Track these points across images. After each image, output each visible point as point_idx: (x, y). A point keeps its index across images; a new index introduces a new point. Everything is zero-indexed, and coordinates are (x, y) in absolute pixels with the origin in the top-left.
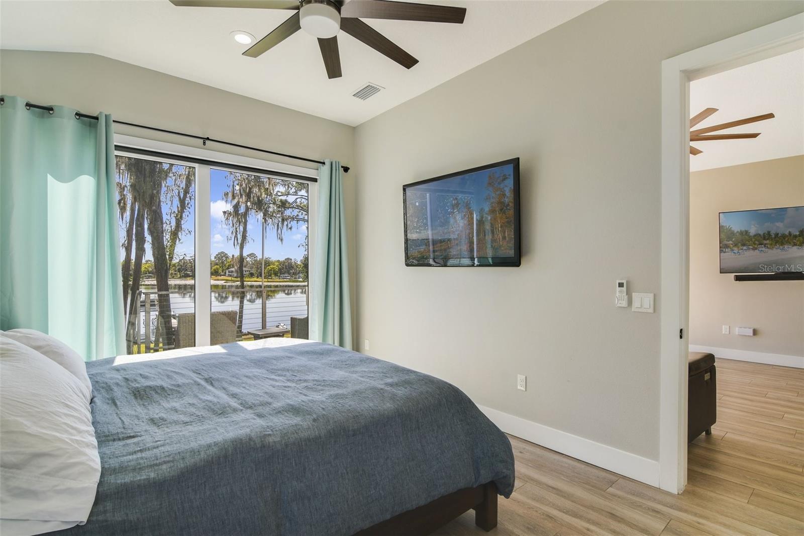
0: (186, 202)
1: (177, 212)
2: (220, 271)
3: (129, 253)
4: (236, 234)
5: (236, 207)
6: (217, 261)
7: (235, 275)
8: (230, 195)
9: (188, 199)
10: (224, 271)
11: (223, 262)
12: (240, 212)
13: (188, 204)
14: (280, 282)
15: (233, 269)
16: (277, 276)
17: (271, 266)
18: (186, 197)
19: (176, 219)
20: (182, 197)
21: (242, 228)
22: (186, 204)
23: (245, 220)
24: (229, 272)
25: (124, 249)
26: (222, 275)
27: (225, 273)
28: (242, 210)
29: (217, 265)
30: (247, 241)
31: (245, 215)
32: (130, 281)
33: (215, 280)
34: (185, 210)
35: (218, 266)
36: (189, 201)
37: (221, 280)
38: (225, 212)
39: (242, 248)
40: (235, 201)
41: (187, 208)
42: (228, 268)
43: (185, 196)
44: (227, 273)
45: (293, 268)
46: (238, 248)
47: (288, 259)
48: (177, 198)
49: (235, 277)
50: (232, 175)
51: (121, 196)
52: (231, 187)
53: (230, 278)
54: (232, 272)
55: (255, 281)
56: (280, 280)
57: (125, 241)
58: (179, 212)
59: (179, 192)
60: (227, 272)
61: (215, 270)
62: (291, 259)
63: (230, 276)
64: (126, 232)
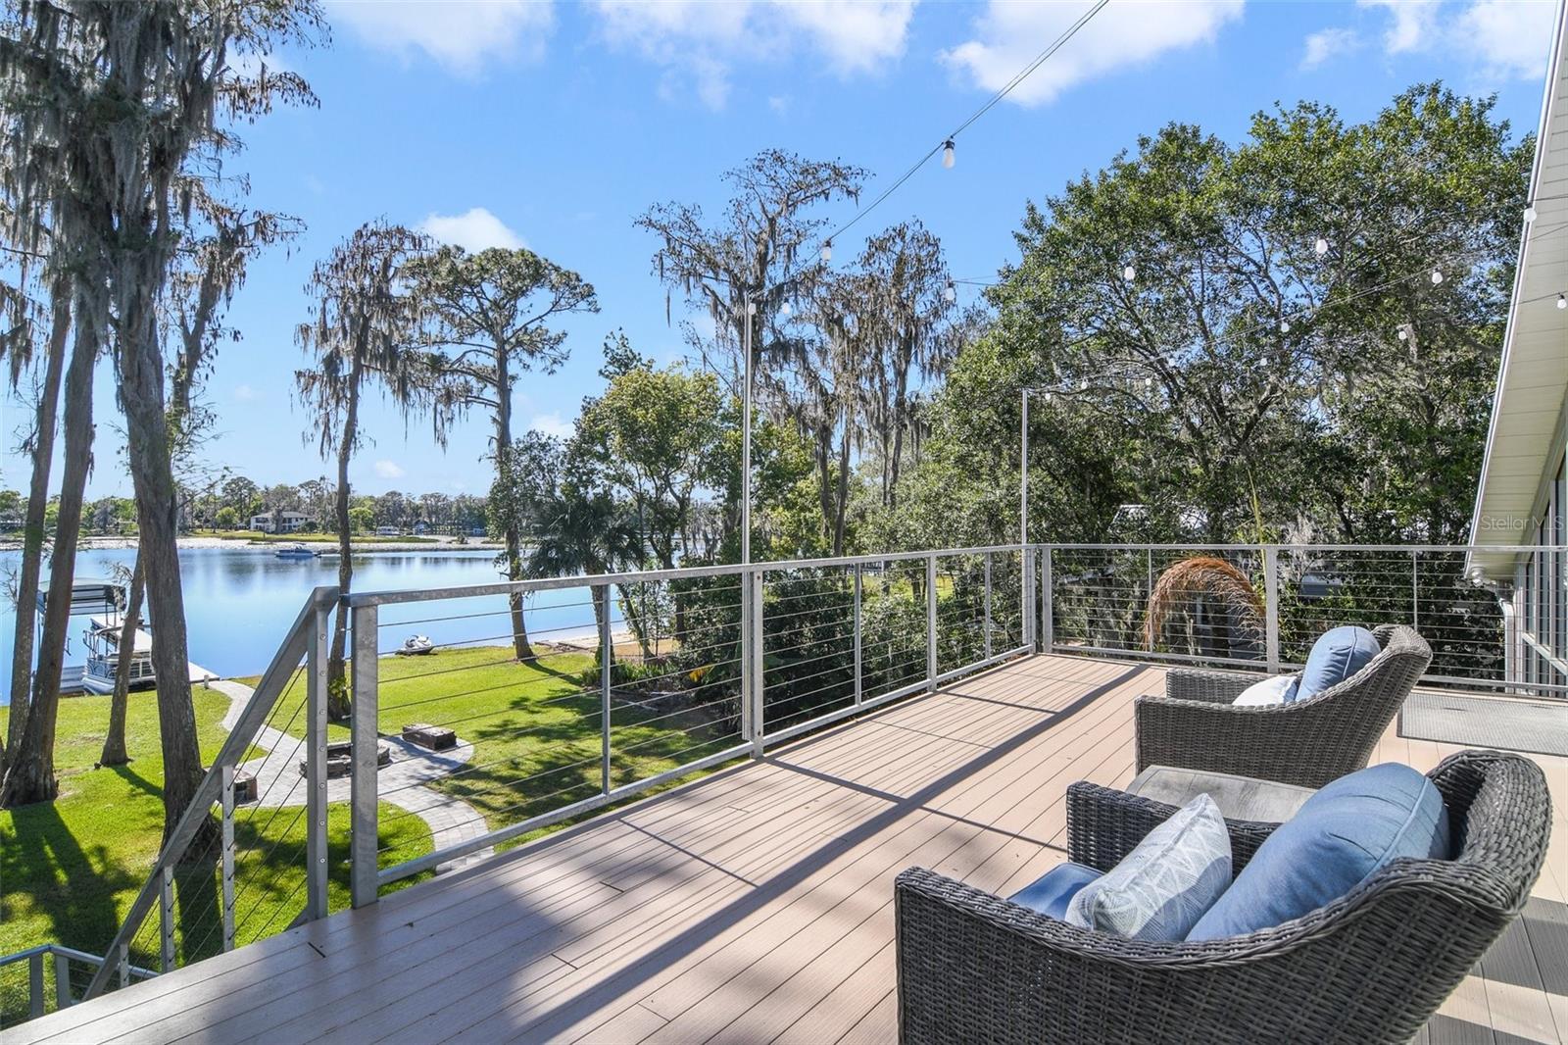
0: (203, 343)
1: (176, 366)
2: (236, 520)
3: (43, 465)
4: (327, 426)
5: (332, 362)
6: (229, 497)
7: (273, 527)
8: (315, 331)
9: (207, 335)
10: (245, 519)
11: (241, 500)
12: (340, 374)
13: (207, 348)
14: (378, 542)
15: (265, 515)
16: (371, 529)
17: (358, 509)
18: (203, 331)
19: (176, 384)
20: (191, 331)
21: (343, 415)
22: (203, 348)
23: (352, 394)
24: (257, 521)
25: (29, 456)
26: (241, 528)
27: (248, 523)
28: (346, 369)
29: (228, 505)
30: (358, 445)
31: (354, 380)
32: (49, 541)
33: (226, 538)
34: (199, 363)
35: (232, 509)
36: (211, 339)
37: (239, 538)
38: (299, 374)
39: (344, 461)
40: (327, 350)
41: (205, 357)
42: (254, 513)
43: (199, 329)
44: (253, 523)
45: (404, 512)
46: (334, 460)
47: (393, 494)
48: (179, 331)
49: (273, 533)
50: (320, 286)
51: (16, 322)
52: (319, 314)
53: (260, 535)
54: (266, 520)
55: (320, 541)
56: (376, 538)
57: (33, 435)
58: (181, 364)
59: (183, 318)
60: (253, 520)
61: (223, 516)
62: (400, 494)
63: (261, 529)
64: (35, 413)
